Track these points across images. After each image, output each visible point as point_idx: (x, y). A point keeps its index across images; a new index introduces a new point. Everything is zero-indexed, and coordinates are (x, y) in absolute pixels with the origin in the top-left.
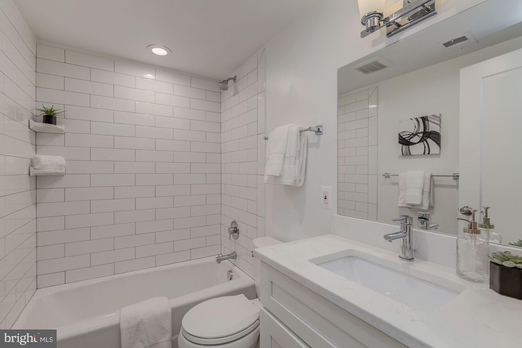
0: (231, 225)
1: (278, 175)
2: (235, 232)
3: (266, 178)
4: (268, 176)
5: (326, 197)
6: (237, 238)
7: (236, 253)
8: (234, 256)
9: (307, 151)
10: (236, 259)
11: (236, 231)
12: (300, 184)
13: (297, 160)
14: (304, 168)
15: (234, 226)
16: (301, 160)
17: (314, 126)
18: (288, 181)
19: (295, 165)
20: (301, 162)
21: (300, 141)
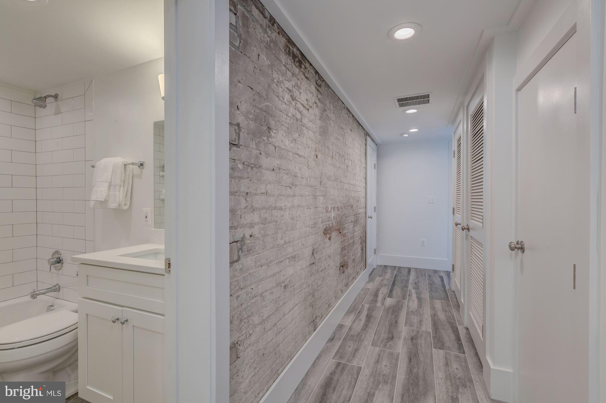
0: (52, 256)
1: (103, 200)
2: (58, 263)
3: (92, 203)
4: (94, 201)
5: (146, 216)
6: (61, 269)
7: (60, 285)
8: (57, 289)
9: (132, 180)
10: (59, 292)
11: (59, 261)
12: (126, 208)
13: (122, 188)
14: (129, 194)
15: (57, 256)
16: (126, 187)
17: (137, 161)
18: (113, 205)
19: (119, 192)
20: (126, 190)
21: (125, 172)
